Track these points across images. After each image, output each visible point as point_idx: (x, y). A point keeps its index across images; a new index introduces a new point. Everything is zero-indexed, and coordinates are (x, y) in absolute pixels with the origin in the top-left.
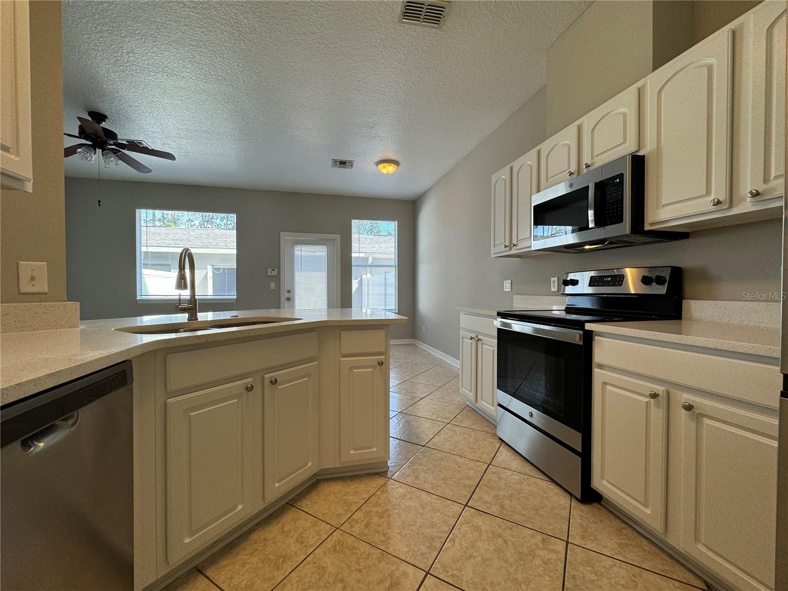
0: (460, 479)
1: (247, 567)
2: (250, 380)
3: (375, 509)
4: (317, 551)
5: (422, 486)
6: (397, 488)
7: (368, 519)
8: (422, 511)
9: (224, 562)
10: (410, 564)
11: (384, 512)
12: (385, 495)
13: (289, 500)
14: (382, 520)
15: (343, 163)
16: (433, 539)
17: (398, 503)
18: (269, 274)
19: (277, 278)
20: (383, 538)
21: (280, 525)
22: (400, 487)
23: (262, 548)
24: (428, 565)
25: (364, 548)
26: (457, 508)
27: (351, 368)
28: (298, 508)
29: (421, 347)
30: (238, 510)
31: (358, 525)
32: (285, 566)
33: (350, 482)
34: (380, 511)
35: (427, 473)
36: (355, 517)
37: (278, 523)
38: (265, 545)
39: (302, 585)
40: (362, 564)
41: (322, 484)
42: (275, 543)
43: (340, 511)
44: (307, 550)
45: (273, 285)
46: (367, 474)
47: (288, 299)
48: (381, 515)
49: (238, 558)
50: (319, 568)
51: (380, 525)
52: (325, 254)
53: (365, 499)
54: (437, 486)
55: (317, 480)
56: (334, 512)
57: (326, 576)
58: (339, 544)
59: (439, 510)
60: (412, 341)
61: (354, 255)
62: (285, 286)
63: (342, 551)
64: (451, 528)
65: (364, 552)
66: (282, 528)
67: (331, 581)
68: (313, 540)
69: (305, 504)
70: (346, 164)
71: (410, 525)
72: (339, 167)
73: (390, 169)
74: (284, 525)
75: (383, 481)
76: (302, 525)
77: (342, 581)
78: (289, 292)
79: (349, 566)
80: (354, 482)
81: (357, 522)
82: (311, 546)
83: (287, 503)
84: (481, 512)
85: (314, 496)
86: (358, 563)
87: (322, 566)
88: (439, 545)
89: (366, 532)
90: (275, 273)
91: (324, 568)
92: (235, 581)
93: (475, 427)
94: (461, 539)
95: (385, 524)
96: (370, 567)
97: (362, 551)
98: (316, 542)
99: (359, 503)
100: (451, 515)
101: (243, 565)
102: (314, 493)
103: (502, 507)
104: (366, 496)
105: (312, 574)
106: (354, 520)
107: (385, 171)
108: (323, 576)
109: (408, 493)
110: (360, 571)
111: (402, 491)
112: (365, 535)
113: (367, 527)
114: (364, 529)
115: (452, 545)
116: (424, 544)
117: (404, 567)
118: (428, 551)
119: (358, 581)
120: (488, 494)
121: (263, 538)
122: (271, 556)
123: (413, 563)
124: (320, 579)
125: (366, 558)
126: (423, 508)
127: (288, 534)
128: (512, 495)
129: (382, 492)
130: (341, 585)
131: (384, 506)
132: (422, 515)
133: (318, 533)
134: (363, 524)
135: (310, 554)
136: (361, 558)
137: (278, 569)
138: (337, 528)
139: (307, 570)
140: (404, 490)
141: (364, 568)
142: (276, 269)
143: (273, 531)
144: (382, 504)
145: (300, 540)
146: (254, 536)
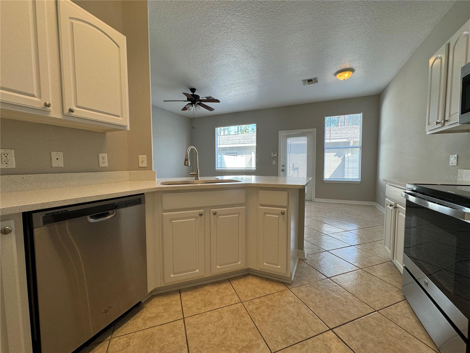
0: (340, 310)
1: (195, 299)
2: (203, 210)
3: (267, 302)
4: (224, 308)
5: (307, 302)
6: (290, 296)
7: (260, 305)
8: (295, 317)
9: (189, 293)
10: (265, 342)
11: (271, 306)
12: (279, 297)
13: (230, 278)
14: (268, 310)
15: (310, 81)
16: (290, 337)
17: (284, 305)
18: (272, 156)
19: (277, 158)
20: (260, 320)
21: (218, 288)
22: (292, 297)
23: (205, 294)
24: (275, 349)
25: (247, 319)
26: (323, 328)
27: (265, 213)
28: (231, 284)
29: (379, 209)
30: (196, 271)
31: (253, 306)
32: (208, 307)
33: (264, 282)
34: (269, 304)
35: (316, 295)
36: (254, 301)
37: (218, 286)
38: (207, 294)
39: (209, 319)
40: (241, 326)
41: (250, 276)
42: (211, 295)
43: (249, 294)
44: (221, 305)
45: (274, 162)
46: (277, 281)
47: (283, 170)
48: (269, 307)
49: (195, 294)
50: (220, 316)
51: (264, 312)
52: (306, 142)
53: (266, 294)
54: (318, 307)
55: (249, 273)
56: (246, 293)
57: (220, 322)
58: (237, 310)
59: (307, 322)
60: (374, 204)
61: (326, 141)
62: (281, 163)
63: (235, 314)
64: (308, 337)
65: (246, 321)
66: (219, 289)
67: (221, 325)
68: (227, 302)
69: (235, 283)
70: (312, 81)
71: (281, 321)
72: (309, 84)
73: (346, 75)
74: (220, 289)
75: (283, 288)
76: (226, 293)
77: (226, 328)
78: (283, 166)
79: (233, 323)
80: (266, 282)
81: (253, 303)
82: (224, 304)
83: (228, 279)
84: (340, 340)
85: (242, 281)
86: (239, 325)
87: (222, 316)
88: (292, 342)
89: (254, 311)
90: (275, 155)
91: (222, 317)
92: (187, 303)
93: (385, 279)
94: (310, 348)
95: (267, 313)
96: (243, 330)
97: (245, 320)
98: (227, 303)
99: (261, 294)
100: (314, 329)
101: (194, 298)
102: (242, 280)
103: (363, 346)
104: (268, 293)
105: (216, 317)
106: (252, 302)
107: (342, 78)
108: (219, 321)
109: (294, 302)
110: (237, 329)
111: (291, 299)
112: (253, 313)
113: (256, 309)
114: (254, 309)
115: (300, 348)
116: (282, 336)
117: (261, 341)
118: (282, 342)
119: (232, 333)
120: (358, 331)
121: (209, 290)
122: (206, 299)
123: (267, 342)
124: (217, 321)
125: (244, 325)
126: (298, 315)
127: (219, 294)
128: (381, 343)
129: (279, 295)
130: (224, 330)
131: (274, 302)
132: (293, 320)
133: (231, 300)
134: (255, 307)
135: (221, 308)
136: (242, 323)
137: (205, 307)
138: (241, 302)
139: (215, 314)
140: (293, 300)
141: (240, 329)
142: (276, 153)
143: (214, 289)
144: (274, 301)
145: (222, 299)
146: (206, 288)
